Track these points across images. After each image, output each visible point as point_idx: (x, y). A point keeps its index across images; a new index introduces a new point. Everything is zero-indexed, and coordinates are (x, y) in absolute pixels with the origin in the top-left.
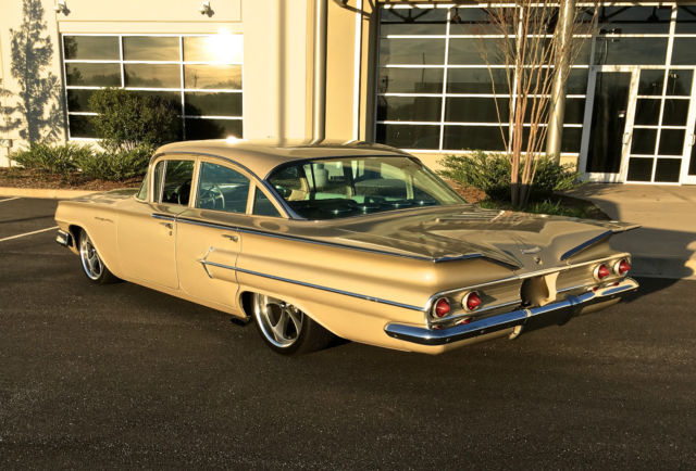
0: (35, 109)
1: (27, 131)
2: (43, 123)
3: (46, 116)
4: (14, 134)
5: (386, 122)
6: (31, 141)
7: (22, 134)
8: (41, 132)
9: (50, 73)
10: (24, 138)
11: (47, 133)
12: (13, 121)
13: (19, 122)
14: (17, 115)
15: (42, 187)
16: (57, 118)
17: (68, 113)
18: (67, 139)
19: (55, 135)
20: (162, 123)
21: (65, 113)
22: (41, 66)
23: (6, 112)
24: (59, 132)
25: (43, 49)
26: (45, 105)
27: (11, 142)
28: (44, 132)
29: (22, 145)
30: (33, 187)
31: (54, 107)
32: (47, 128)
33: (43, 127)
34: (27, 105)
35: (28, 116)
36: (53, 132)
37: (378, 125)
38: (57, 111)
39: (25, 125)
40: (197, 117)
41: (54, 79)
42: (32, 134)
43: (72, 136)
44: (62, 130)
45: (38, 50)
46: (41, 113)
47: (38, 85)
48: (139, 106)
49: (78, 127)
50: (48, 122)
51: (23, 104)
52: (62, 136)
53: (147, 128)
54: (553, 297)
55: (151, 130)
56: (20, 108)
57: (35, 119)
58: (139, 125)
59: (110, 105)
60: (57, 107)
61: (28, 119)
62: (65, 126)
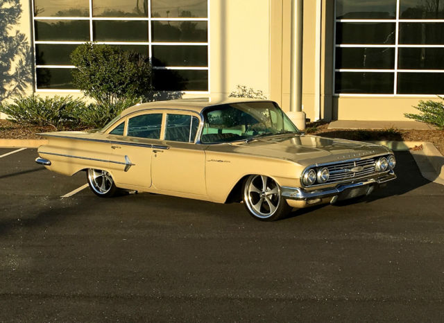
0: (1, 65)
2: (9, 78)
3: (12, 72)
5: (342, 70)
8: (7, 87)
9: (18, 32)
11: (13, 88)
16: (23, 73)
17: (36, 67)
18: (34, 91)
19: (21, 89)
21: (32, 68)
22: (9, 25)
24: (26, 86)
25: (12, 9)
26: (11, 61)
28: (10, 86)
31: (21, 62)
32: (13, 82)
33: (8, 82)
36: (18, 86)
37: (336, 73)
38: (24, 67)
41: (22, 37)
43: (38, 88)
44: (29, 84)
45: (6, 10)
46: (7, 68)
47: (5, 43)
50: (15, 77)
52: (29, 89)
60: (24, 63)
62: (32, 80)
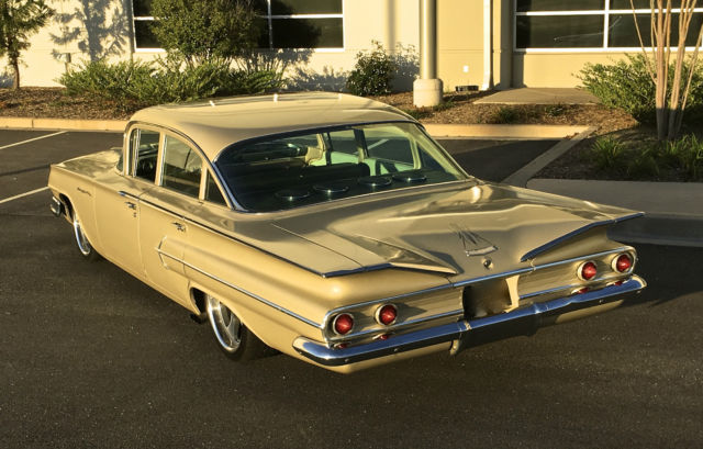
0: (95, 15)
1: (87, 43)
2: (105, 32)
3: (108, 23)
4: (73, 46)
5: (529, 14)
6: (92, 54)
7: (82, 46)
8: (103, 43)
10: (84, 51)
11: (110, 44)
12: (71, 31)
13: (77, 31)
14: (75, 23)
15: (94, 117)
16: (120, 25)
17: (134, 18)
18: (133, 51)
19: (119, 46)
20: (238, 30)
21: (130, 19)
23: (63, 21)
24: (124, 43)
26: (107, 11)
27: (69, 56)
28: (107, 43)
29: (81, 61)
30: (83, 118)
31: (117, 11)
32: (110, 38)
33: (105, 36)
34: (87, 11)
35: (87, 23)
36: (116, 43)
37: (519, 18)
38: (120, 17)
39: (84, 36)
40: (286, 17)
42: (93, 47)
43: (139, 46)
44: (127, 40)
46: (102, 19)
48: (210, 9)
49: (144, 37)
50: (111, 31)
51: (82, 10)
52: (127, 47)
53: (218, 37)
54: (515, 304)
55: (223, 39)
56: (79, 15)
57: (95, 28)
58: (208, 34)
59: (176, 10)
60: (121, 12)
61: (88, 28)
62: (130, 34)
